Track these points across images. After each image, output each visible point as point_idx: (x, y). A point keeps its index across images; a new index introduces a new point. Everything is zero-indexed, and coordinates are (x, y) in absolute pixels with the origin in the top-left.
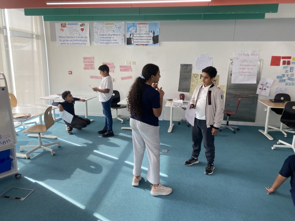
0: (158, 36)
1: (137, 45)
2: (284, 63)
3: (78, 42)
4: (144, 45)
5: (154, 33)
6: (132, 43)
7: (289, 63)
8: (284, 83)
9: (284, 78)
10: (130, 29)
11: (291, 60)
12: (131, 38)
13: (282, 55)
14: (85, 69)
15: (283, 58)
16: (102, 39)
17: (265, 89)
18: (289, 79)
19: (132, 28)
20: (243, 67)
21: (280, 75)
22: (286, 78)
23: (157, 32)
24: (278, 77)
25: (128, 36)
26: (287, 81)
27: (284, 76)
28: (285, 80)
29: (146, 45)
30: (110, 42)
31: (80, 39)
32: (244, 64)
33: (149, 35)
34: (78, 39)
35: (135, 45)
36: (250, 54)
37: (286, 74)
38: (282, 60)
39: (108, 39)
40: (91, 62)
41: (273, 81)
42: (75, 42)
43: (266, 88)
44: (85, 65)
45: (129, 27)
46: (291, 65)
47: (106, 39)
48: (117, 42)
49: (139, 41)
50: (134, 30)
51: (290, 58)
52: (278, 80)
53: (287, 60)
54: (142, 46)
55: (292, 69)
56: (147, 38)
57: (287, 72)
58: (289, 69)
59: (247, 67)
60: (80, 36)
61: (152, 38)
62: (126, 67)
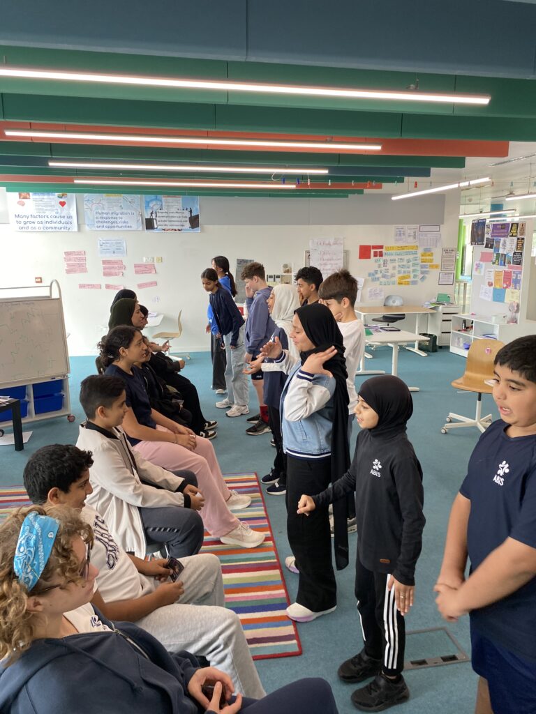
0: (197, 217)
1: (164, 230)
2: (376, 254)
3: (53, 225)
4: (175, 230)
5: (191, 212)
6: (156, 226)
7: (381, 255)
8: (378, 282)
9: (377, 276)
10: (151, 205)
11: (384, 250)
12: (153, 219)
13: (371, 245)
14: (68, 272)
15: (375, 247)
16: (101, 220)
18: (384, 276)
19: (154, 203)
20: (325, 262)
21: (372, 271)
22: (379, 275)
23: (197, 209)
24: (370, 275)
25: (148, 216)
26: (383, 280)
27: (376, 271)
28: (378, 279)
29: (179, 230)
30: (115, 225)
31: (59, 220)
32: (325, 257)
33: (184, 215)
34: (55, 220)
35: (159, 230)
36: (332, 243)
37: (379, 269)
38: (372, 251)
39: (113, 220)
40: (80, 260)
41: (364, 280)
42: (48, 225)
44: (68, 265)
45: (148, 200)
46: (384, 258)
47: (108, 220)
48: (129, 225)
49: (167, 223)
50: (159, 206)
51: (381, 247)
52: (370, 278)
53: (378, 250)
54: (173, 231)
55: (385, 262)
56: (179, 219)
57: (379, 266)
58: (382, 262)
59: (329, 262)
60: (58, 215)
61: (188, 219)
62: (145, 266)
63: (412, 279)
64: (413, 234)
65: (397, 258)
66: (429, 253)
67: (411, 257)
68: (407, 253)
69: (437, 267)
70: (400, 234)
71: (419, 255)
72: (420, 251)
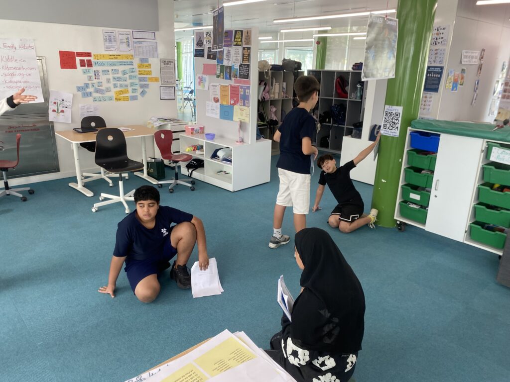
2: (83, 64)
7: (90, 64)
8: (90, 99)
9: (88, 90)
11: (92, 59)
13: (76, 51)
15: (80, 54)
17: (62, 111)
18: (97, 91)
21: (82, 85)
22: (91, 90)
24: (79, 89)
26: (95, 95)
27: (87, 85)
28: (90, 94)
36: (16, 45)
37: (89, 82)
38: (78, 59)
41: (72, 95)
43: (64, 109)
46: (95, 68)
51: (89, 55)
52: (80, 93)
53: (85, 59)
55: (96, 73)
57: (90, 78)
58: (92, 74)
59: (18, 72)
63: (130, 94)
64: (125, 41)
65: (110, 68)
66: (146, 64)
67: (127, 68)
68: (122, 64)
69: (156, 80)
70: (110, 39)
71: (135, 66)
72: (136, 61)
